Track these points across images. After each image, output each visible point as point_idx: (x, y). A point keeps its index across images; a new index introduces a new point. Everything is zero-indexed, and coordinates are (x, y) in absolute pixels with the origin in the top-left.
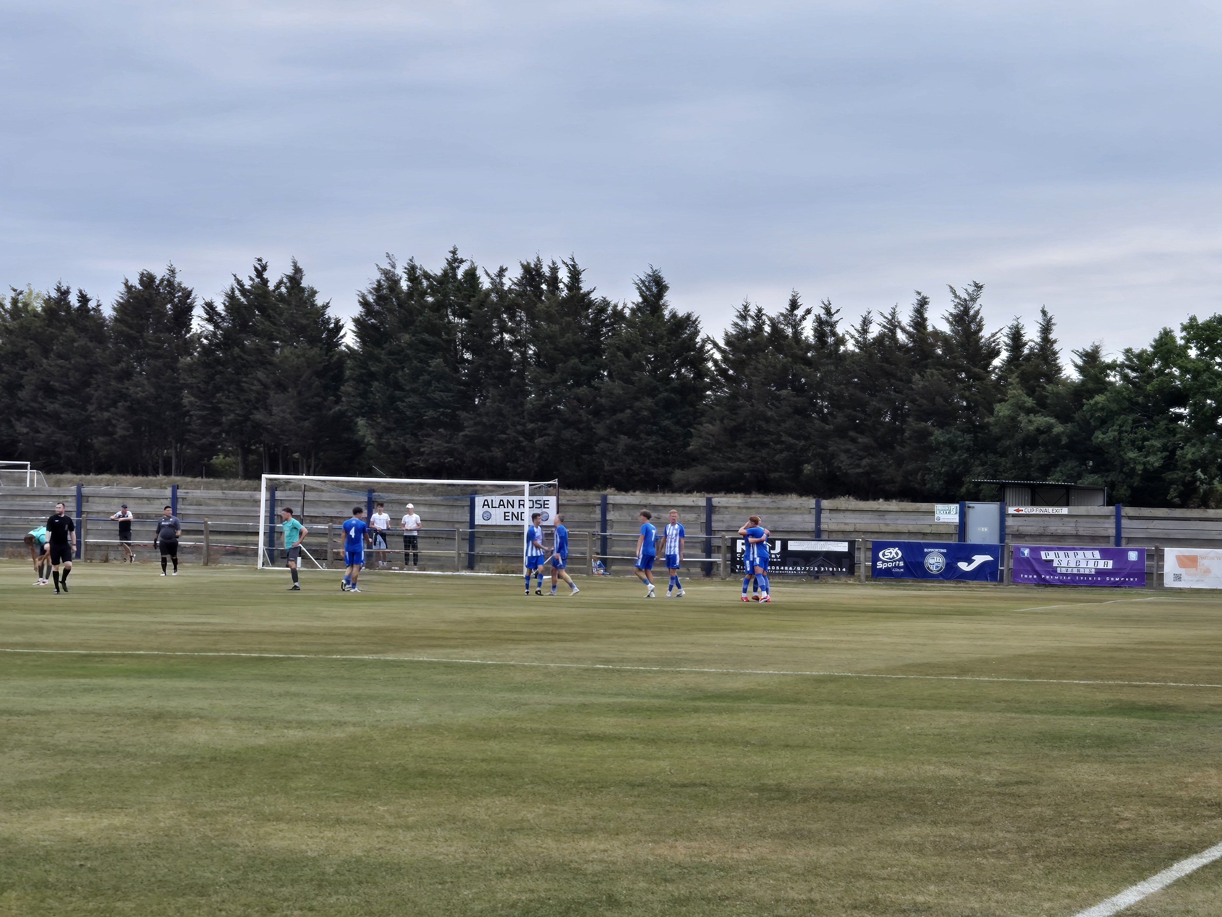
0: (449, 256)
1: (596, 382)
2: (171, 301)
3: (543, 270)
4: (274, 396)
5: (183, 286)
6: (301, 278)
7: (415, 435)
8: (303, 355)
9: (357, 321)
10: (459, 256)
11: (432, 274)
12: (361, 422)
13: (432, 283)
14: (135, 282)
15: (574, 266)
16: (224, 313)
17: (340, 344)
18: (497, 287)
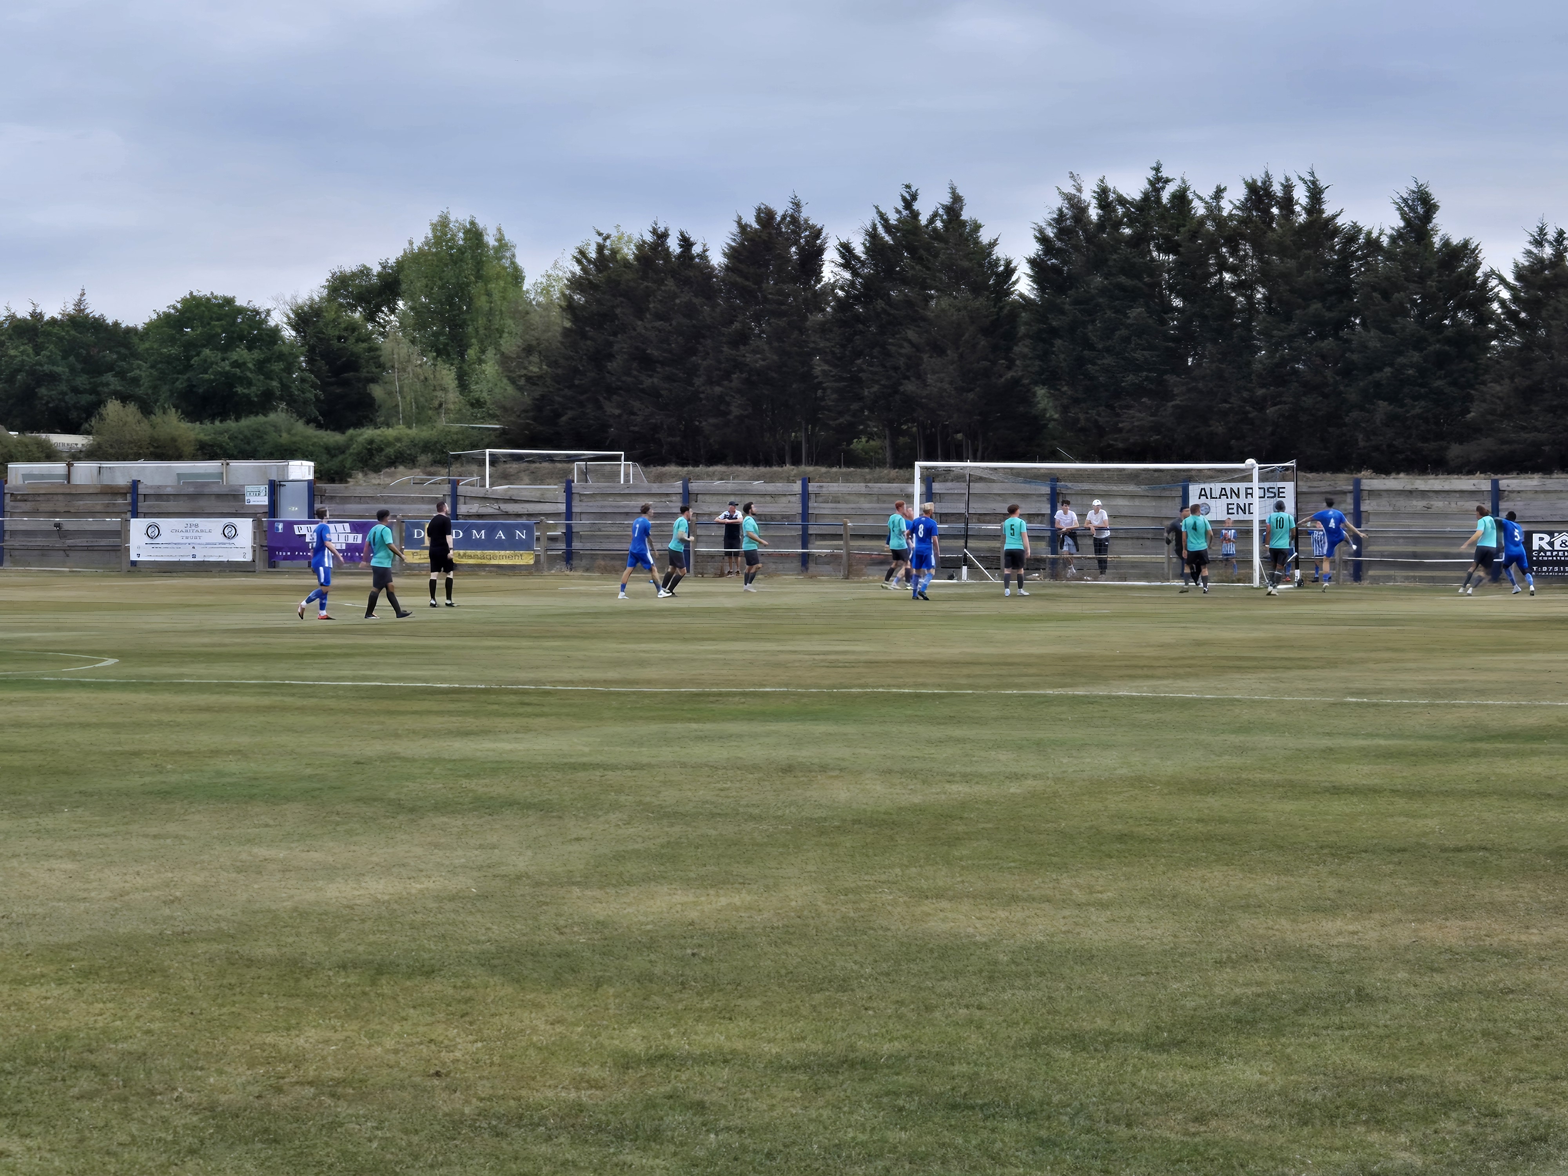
0: (1151, 174)
1: (1345, 333)
2: (796, 243)
3: (1273, 188)
4: (928, 360)
5: (810, 222)
6: (961, 209)
7: (1111, 407)
8: (965, 308)
9: (1033, 263)
10: (1164, 174)
11: (1129, 198)
12: (1041, 392)
13: (1128, 209)
14: (751, 220)
15: (1314, 183)
16: (863, 257)
17: (1012, 293)
18: (1214, 212)
